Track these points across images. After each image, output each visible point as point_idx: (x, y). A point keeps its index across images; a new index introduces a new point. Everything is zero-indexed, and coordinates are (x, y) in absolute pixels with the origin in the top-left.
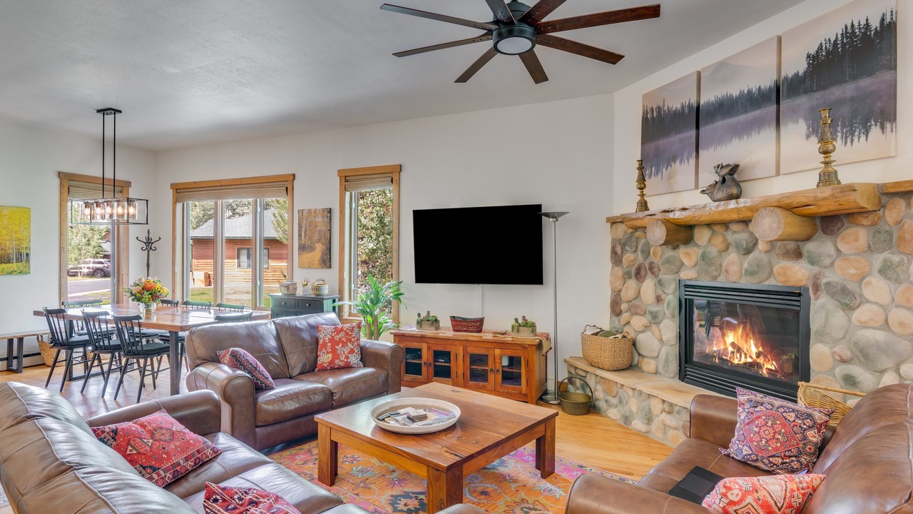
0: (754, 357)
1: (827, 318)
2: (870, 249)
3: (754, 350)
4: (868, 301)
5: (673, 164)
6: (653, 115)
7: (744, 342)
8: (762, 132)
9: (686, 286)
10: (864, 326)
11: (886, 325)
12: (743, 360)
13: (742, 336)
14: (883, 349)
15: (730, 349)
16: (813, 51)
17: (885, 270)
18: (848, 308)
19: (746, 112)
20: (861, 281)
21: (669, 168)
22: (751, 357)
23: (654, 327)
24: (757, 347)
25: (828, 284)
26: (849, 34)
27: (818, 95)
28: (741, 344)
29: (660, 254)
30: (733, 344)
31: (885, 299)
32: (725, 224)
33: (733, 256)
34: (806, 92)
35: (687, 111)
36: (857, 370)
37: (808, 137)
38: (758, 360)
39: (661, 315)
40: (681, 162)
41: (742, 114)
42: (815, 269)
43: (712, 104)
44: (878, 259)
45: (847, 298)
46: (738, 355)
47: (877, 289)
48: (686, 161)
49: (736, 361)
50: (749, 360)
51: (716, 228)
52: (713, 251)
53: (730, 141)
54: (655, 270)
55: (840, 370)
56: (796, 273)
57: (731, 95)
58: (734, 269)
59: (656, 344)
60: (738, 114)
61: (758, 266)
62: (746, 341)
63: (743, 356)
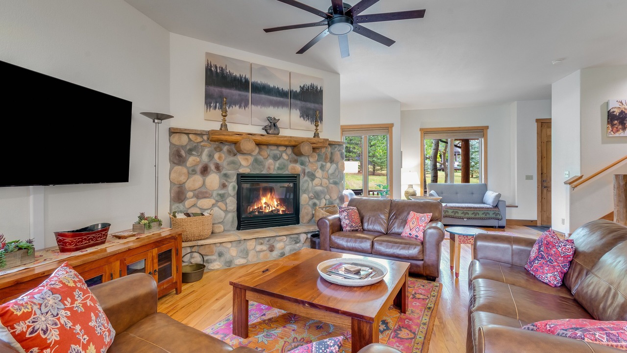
0: (276, 206)
1: (308, 184)
2: (318, 161)
3: (276, 203)
4: (316, 178)
5: (234, 106)
6: (217, 70)
7: (271, 201)
8: (284, 108)
9: (242, 177)
10: (317, 185)
11: (321, 185)
12: (271, 210)
13: (270, 198)
14: (322, 192)
15: (264, 206)
16: (302, 86)
17: (322, 167)
18: (313, 180)
19: (277, 97)
20: (315, 171)
21: (231, 108)
22: (274, 207)
23: (220, 204)
24: (277, 201)
25: (309, 172)
26: (312, 86)
27: (304, 103)
28: (270, 202)
29: (224, 158)
30: (265, 203)
31: (321, 177)
32: (268, 145)
33: (270, 161)
34: (300, 100)
35: (244, 81)
36: (315, 201)
37: (300, 117)
38: (278, 208)
39: (226, 195)
40: (240, 107)
41: (274, 96)
42: (303, 167)
43: (259, 84)
44: (319, 164)
45: (312, 176)
46: (268, 208)
47: (319, 173)
48: (243, 108)
49: (267, 211)
50: (274, 209)
51: (263, 147)
52: (260, 158)
53: (269, 107)
54: (221, 168)
55: (311, 203)
56: (297, 168)
57: (269, 85)
58: (272, 167)
59: (223, 214)
60: (272, 95)
61: (284, 165)
62: (272, 200)
63: (271, 207)
